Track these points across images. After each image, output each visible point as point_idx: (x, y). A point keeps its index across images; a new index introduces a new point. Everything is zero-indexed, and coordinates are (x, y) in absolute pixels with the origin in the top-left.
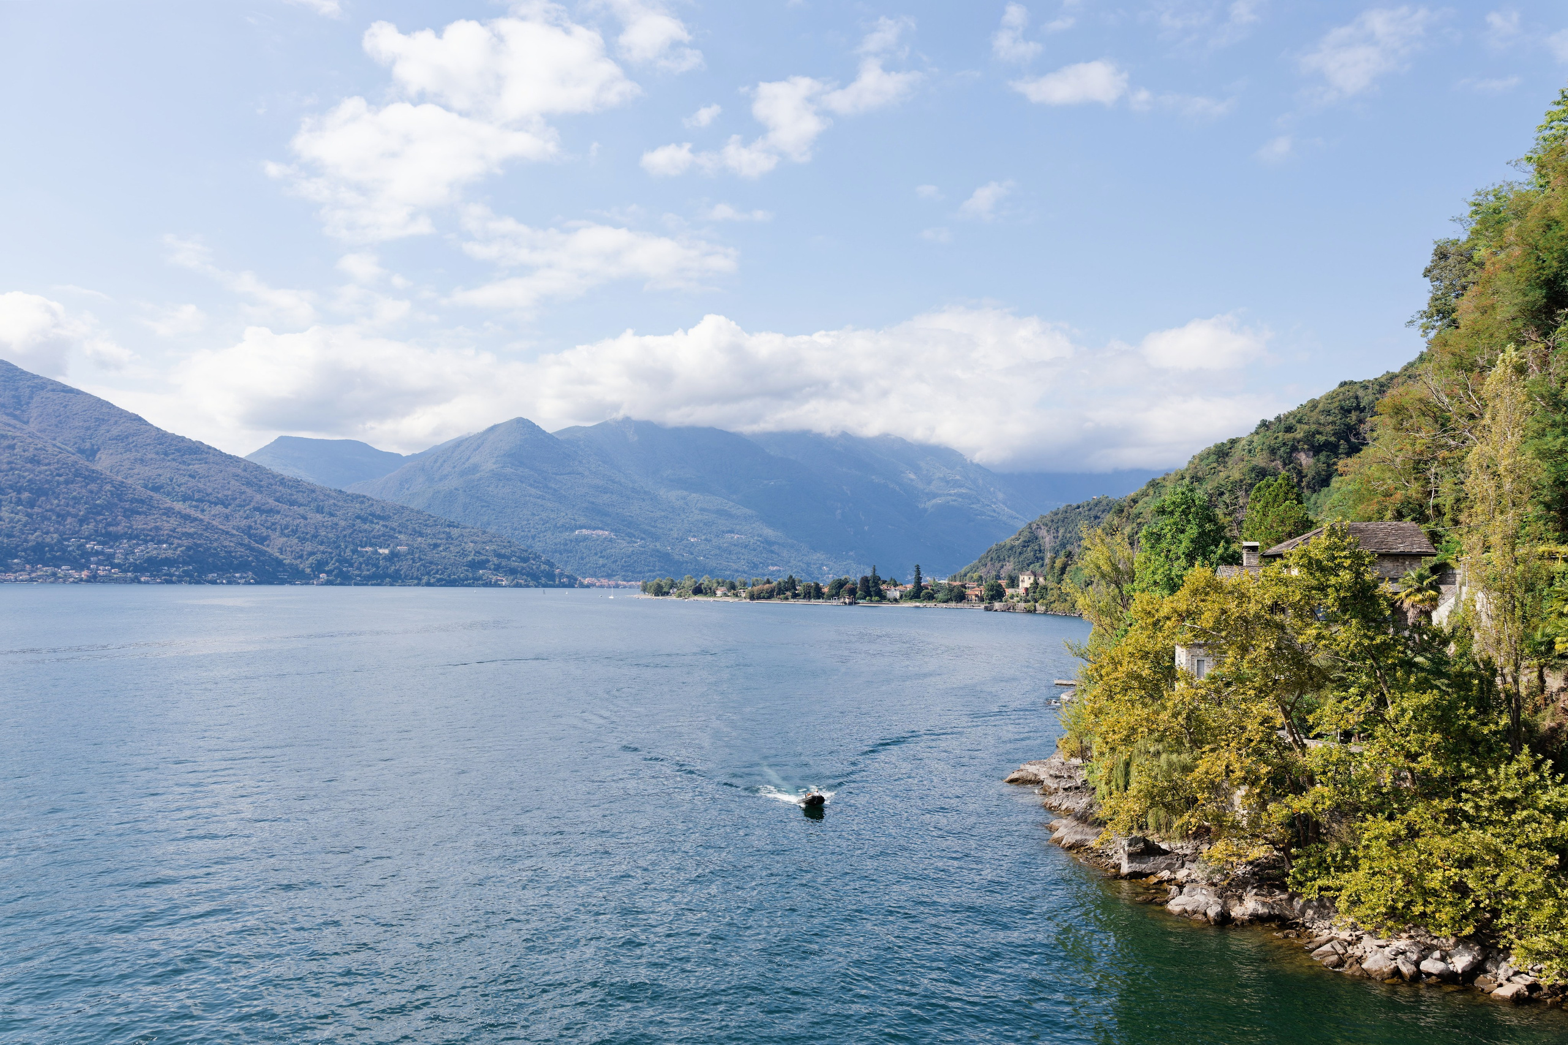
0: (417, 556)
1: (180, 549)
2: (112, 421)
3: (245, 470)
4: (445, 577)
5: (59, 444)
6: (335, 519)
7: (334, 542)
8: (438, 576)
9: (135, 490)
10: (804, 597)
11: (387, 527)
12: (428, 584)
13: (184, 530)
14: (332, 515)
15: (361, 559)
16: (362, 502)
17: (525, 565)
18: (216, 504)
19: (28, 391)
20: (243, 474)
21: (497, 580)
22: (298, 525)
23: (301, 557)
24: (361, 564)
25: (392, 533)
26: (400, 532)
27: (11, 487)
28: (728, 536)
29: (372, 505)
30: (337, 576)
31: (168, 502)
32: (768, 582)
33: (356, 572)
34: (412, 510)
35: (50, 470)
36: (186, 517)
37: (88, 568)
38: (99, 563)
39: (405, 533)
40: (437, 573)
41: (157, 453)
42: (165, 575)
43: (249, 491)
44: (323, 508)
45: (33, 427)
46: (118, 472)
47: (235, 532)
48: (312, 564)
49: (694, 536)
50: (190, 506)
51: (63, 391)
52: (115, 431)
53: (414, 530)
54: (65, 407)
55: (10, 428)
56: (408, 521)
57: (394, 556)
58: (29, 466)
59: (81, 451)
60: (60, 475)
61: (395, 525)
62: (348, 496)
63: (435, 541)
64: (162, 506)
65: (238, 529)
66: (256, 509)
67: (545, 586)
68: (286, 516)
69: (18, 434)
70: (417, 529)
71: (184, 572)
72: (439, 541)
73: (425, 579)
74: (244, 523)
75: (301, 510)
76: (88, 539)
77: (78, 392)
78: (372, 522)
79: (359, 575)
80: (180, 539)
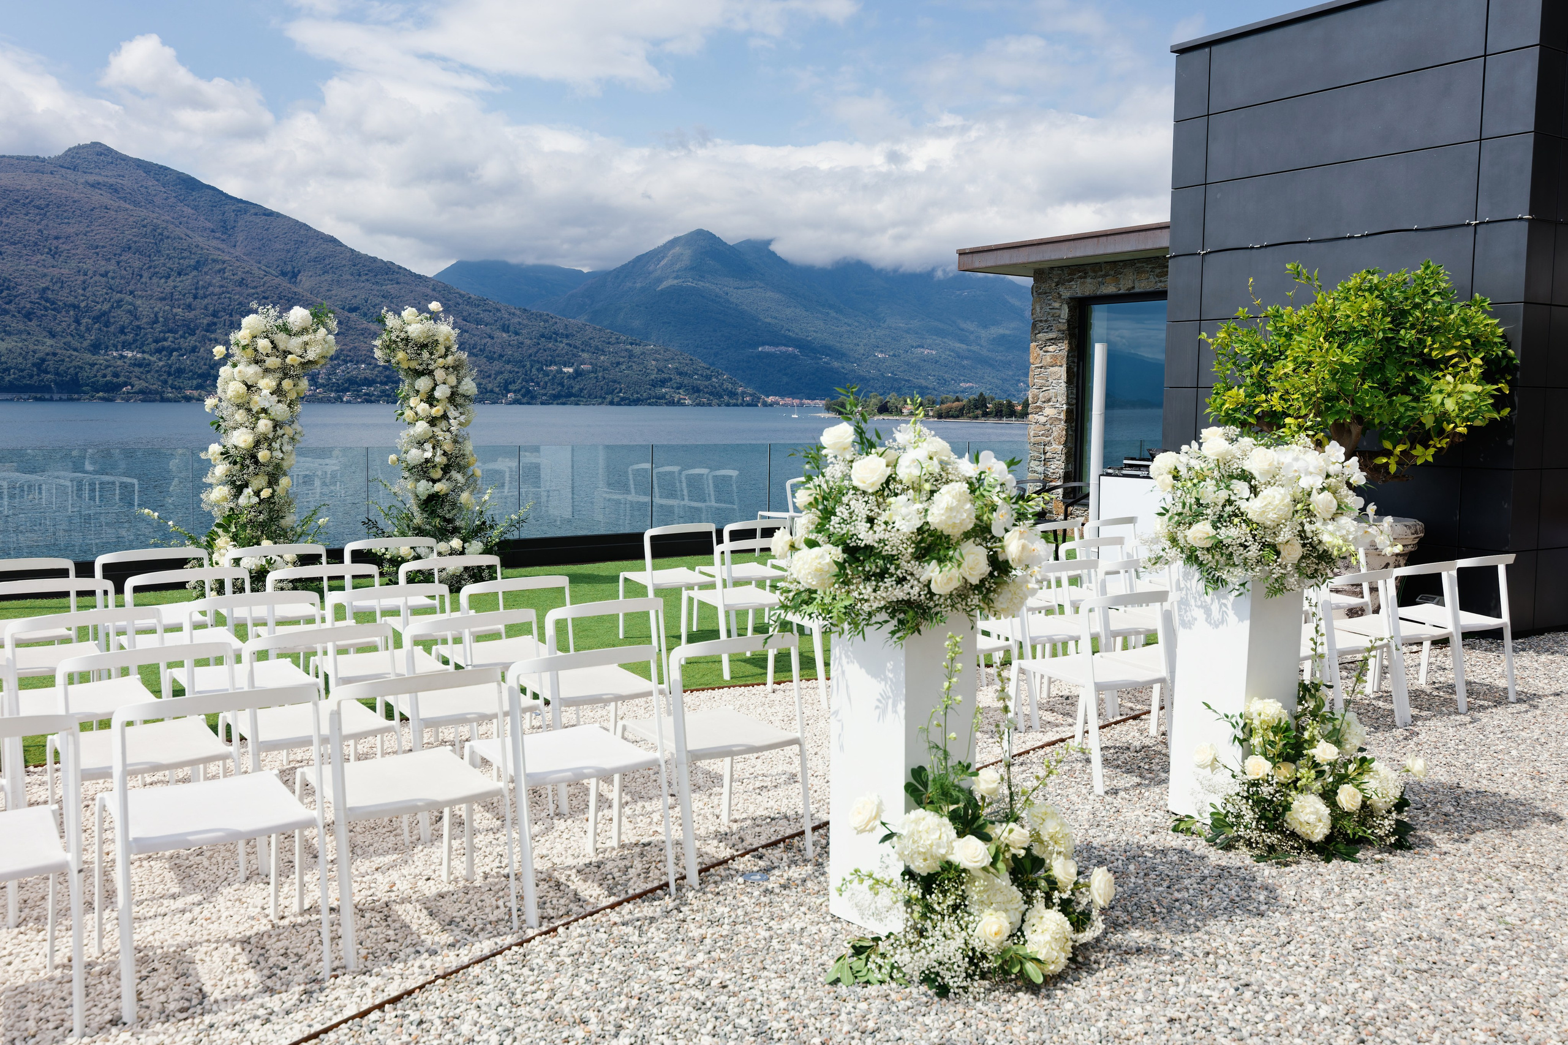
0: (600, 374)
1: (377, 369)
2: (310, 243)
3: (434, 290)
4: (628, 395)
5: (263, 268)
6: (520, 338)
7: (521, 361)
8: (621, 395)
10: (996, 415)
11: (570, 345)
12: (612, 403)
14: (517, 334)
15: (546, 379)
16: (546, 321)
17: (707, 383)
19: (233, 215)
20: (432, 294)
21: (680, 399)
22: (485, 345)
23: (489, 376)
24: (546, 383)
25: (575, 351)
26: (583, 351)
27: (224, 310)
28: (920, 350)
29: (556, 323)
30: (524, 396)
31: (365, 323)
32: (958, 400)
33: (542, 391)
34: (594, 328)
35: (257, 293)
39: (588, 351)
40: (620, 391)
41: (352, 274)
42: (366, 394)
44: (508, 327)
45: (238, 251)
46: (318, 294)
48: (500, 383)
49: (882, 352)
51: (264, 214)
52: (313, 253)
53: (597, 348)
54: (267, 230)
55: (218, 252)
56: (590, 339)
57: (578, 374)
58: (238, 289)
59: (284, 274)
61: (578, 343)
63: (617, 359)
64: (358, 327)
67: (728, 405)
68: (474, 335)
69: (227, 258)
70: (600, 347)
71: (381, 391)
72: (622, 360)
73: (609, 398)
75: (488, 329)
77: (278, 215)
78: (556, 341)
79: (545, 395)
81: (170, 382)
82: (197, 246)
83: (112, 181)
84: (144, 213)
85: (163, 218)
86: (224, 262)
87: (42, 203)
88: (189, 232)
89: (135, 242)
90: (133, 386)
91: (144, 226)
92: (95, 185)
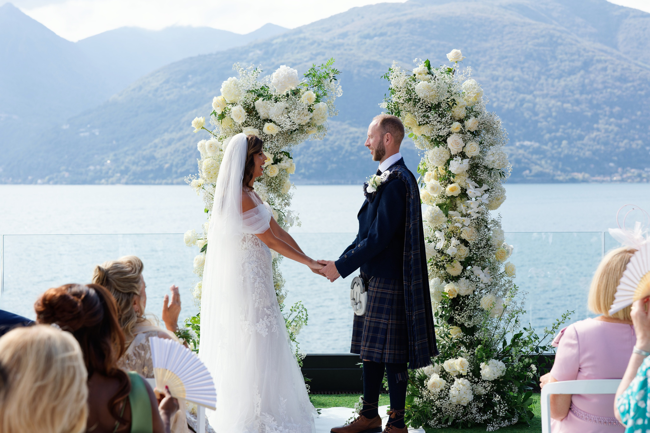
81: (560, 166)
82: (584, 50)
84: (542, 25)
85: (559, 28)
86: (606, 61)
88: (579, 39)
89: (535, 50)
90: (531, 171)
91: (543, 36)
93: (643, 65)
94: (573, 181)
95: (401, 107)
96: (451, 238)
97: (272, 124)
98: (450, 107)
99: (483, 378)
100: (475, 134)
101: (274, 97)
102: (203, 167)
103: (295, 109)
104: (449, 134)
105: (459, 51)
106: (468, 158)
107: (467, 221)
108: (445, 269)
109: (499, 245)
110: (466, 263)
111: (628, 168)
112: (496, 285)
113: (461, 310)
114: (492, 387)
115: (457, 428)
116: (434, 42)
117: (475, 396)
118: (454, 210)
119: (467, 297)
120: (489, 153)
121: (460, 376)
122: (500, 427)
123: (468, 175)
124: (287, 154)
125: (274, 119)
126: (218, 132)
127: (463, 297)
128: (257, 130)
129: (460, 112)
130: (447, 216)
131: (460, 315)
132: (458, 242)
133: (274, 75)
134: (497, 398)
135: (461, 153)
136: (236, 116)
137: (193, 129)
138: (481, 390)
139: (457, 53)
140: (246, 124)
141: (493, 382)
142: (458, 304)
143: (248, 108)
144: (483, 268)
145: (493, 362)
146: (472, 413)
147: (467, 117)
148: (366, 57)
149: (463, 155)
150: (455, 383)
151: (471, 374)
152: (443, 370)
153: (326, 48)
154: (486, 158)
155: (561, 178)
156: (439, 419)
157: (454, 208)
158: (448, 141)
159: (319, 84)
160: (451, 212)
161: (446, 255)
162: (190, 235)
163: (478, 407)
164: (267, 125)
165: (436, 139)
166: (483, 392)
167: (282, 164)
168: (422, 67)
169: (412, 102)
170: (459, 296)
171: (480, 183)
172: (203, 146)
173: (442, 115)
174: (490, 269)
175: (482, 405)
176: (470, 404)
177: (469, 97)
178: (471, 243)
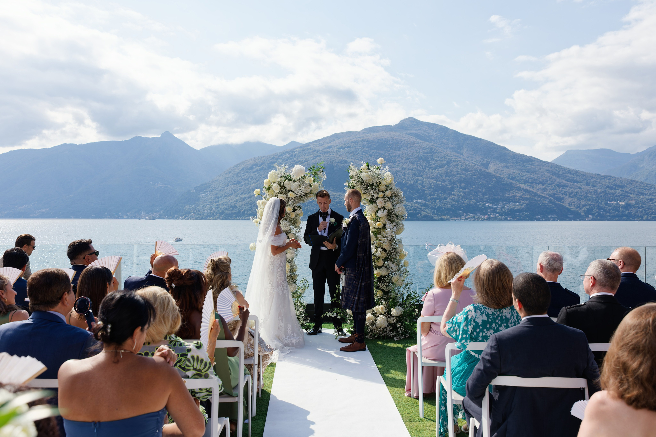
0: (640, 205)
1: (524, 205)
2: (494, 150)
3: (551, 168)
5: (474, 162)
6: (596, 188)
7: (596, 200)
8: (653, 215)
9: (504, 179)
11: (623, 191)
12: (647, 220)
13: (525, 196)
14: (594, 186)
15: (610, 208)
16: (610, 179)
18: (539, 184)
19: (462, 141)
20: (550, 169)
22: (577, 192)
23: (579, 207)
24: (610, 210)
25: (626, 194)
26: (631, 193)
27: (458, 182)
29: (615, 180)
30: (597, 216)
31: (518, 184)
33: (608, 214)
34: (637, 182)
35: (471, 173)
36: (526, 191)
37: (487, 214)
38: (491, 212)
39: (633, 194)
41: (513, 163)
42: (518, 216)
43: (554, 177)
44: (589, 183)
45: (464, 156)
46: (497, 172)
47: (547, 196)
48: (584, 210)
50: (528, 186)
51: (475, 140)
52: (496, 155)
53: (639, 192)
54: (476, 146)
55: (456, 157)
56: (635, 187)
57: (628, 206)
58: (464, 172)
59: (483, 164)
60: (475, 175)
61: (627, 190)
62: (602, 176)
63: (650, 197)
64: (515, 186)
65: (549, 195)
66: (557, 185)
68: (571, 188)
69: (459, 159)
70: (640, 191)
71: (525, 215)
72: (653, 197)
73: (645, 217)
74: (552, 192)
76: (487, 202)
77: (481, 140)
78: (615, 189)
79: (609, 216)
80: (523, 200)
81: (436, 212)
82: (447, 155)
83: (416, 132)
84: (427, 143)
85: (435, 145)
86: (458, 161)
87: (391, 143)
88: (445, 151)
89: (423, 155)
90: (421, 215)
91: (427, 149)
92: (411, 134)
93: (476, 163)
94: (442, 219)
95: (355, 185)
96: (378, 248)
97: (292, 193)
98: (378, 185)
99: (393, 315)
100: (390, 198)
101: (293, 180)
102: (259, 213)
103: (303, 186)
104: (378, 198)
105: (383, 159)
106: (386, 210)
107: (386, 240)
108: (375, 263)
109: (401, 252)
110: (385, 260)
111: (469, 214)
112: (399, 270)
113: (383, 282)
114: (397, 319)
115: (380, 339)
116: (374, 151)
117: (388, 323)
118: (380, 235)
119: (385, 276)
120: (397, 207)
121: (381, 314)
122: (400, 339)
123: (386, 218)
124: (300, 207)
125: (293, 190)
126: (267, 196)
127: (383, 276)
128: (285, 196)
129: (382, 188)
130: (376, 237)
131: (381, 285)
132: (382, 250)
133: (293, 169)
134: (399, 325)
135: (383, 207)
136: (275, 189)
137: (255, 195)
138: (391, 321)
139: (381, 160)
140: (280, 193)
141: (397, 317)
142: (381, 280)
143: (281, 185)
144: (393, 263)
145: (397, 307)
146: (387, 332)
147: (386, 190)
148: (341, 158)
149: (384, 208)
150: (379, 317)
151: (386, 313)
152: (373, 311)
153: (321, 153)
154: (395, 210)
155: (436, 218)
156: (371, 335)
157: (380, 234)
158: (377, 201)
159: (315, 175)
160: (378, 236)
161: (375, 256)
162: (252, 245)
163: (390, 329)
164: (290, 193)
165: (371, 200)
166: (392, 322)
167: (297, 212)
168: (364, 166)
169: (360, 183)
170: (381, 276)
171: (392, 222)
172: (259, 203)
173: (374, 189)
174: (396, 263)
175: (391, 328)
176: (386, 327)
177: (387, 181)
178: (388, 250)
